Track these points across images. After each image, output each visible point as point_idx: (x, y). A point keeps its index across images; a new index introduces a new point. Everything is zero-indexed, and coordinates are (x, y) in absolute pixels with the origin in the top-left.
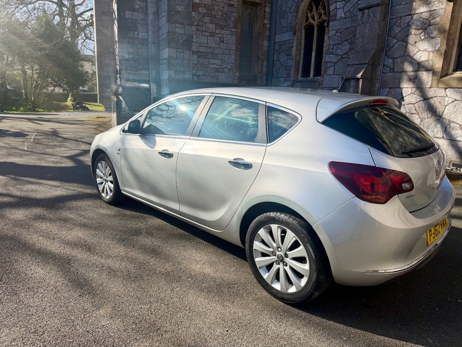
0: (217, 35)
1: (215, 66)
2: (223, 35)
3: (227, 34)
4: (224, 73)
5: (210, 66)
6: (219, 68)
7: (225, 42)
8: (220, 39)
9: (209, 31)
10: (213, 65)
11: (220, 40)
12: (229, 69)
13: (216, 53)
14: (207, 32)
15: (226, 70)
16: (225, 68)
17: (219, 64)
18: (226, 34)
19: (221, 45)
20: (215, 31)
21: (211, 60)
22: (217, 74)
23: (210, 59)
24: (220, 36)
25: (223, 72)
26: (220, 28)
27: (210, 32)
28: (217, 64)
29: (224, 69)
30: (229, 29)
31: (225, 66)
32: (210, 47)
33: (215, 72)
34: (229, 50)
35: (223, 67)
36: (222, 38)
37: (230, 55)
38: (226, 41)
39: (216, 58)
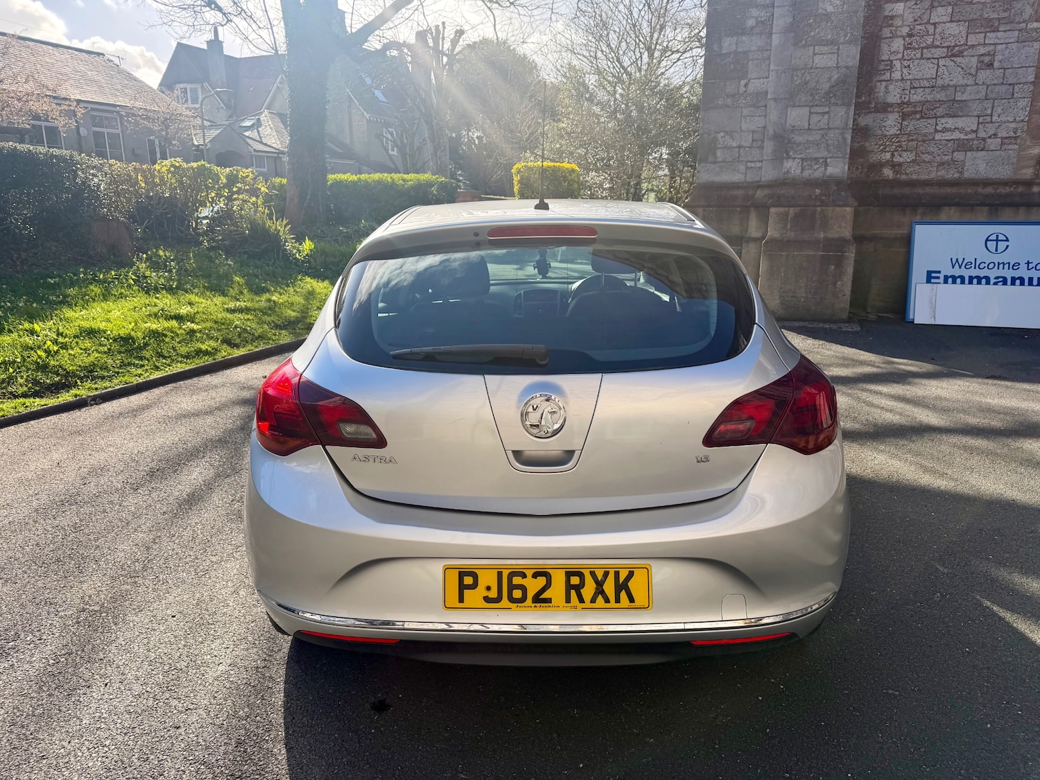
0: (971, 50)
1: (956, 135)
2: (992, 48)
3: (1007, 41)
4: (984, 153)
5: (938, 137)
6: (967, 140)
7: (996, 64)
8: (982, 59)
9: (946, 44)
10: (949, 133)
11: (982, 62)
12: (1006, 138)
13: (963, 99)
14: (940, 47)
15: (993, 143)
16: (990, 137)
17: (968, 129)
18: (1002, 41)
19: (984, 75)
20: (967, 40)
21: (943, 120)
22: (959, 156)
23: (942, 117)
24: (982, 50)
25: (982, 150)
26: (983, 30)
27: (948, 47)
28: (961, 130)
29: (988, 140)
30: (1017, 26)
31: (991, 132)
32: (943, 88)
33: (953, 152)
34: (1010, 85)
35: (982, 134)
36: (989, 55)
37: (1011, 100)
38: (1000, 61)
39: (961, 114)
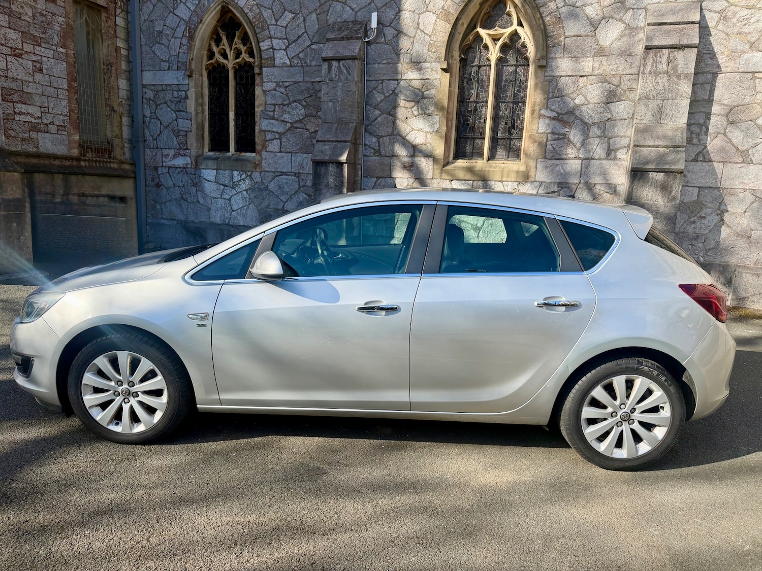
0: (26, 55)
1: (28, 119)
2: (39, 58)
3: (48, 55)
4: (48, 134)
5: (17, 117)
6: (37, 123)
7: (44, 71)
8: (35, 64)
9: (9, 45)
10: (24, 116)
11: (35, 66)
12: (59, 126)
13: (29, 91)
14: (5, 46)
15: (53, 129)
16: (50, 124)
17: (36, 116)
18: (45, 55)
19: (38, 76)
20: (22, 46)
21: (19, 105)
22: (33, 135)
23: (17, 102)
24: (34, 58)
25: (47, 132)
26: (31, 42)
27: (11, 48)
28: (32, 115)
29: (49, 125)
30: (51, 47)
31: (50, 120)
32: (14, 80)
33: (29, 131)
34: (55, 88)
35: (45, 121)
36: (38, 62)
37: (58, 99)
38: (46, 69)
39: (29, 103)
